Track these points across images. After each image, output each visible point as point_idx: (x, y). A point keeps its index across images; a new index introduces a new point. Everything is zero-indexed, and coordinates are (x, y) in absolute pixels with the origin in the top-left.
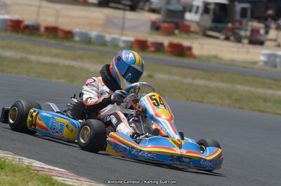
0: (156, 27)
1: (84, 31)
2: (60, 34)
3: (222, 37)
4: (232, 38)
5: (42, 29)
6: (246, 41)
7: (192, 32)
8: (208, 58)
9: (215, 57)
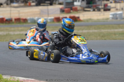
0: (62, 11)
1: (31, 18)
2: (21, 21)
3: (92, 10)
4: (96, 10)
5: (13, 20)
6: (102, 10)
7: (79, 10)
8: (87, 20)
9: (90, 19)
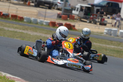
1: (28, 17)
2: (18, 18)
3: (88, 22)
4: (92, 22)
5: (10, 16)
6: (98, 24)
7: (75, 19)
